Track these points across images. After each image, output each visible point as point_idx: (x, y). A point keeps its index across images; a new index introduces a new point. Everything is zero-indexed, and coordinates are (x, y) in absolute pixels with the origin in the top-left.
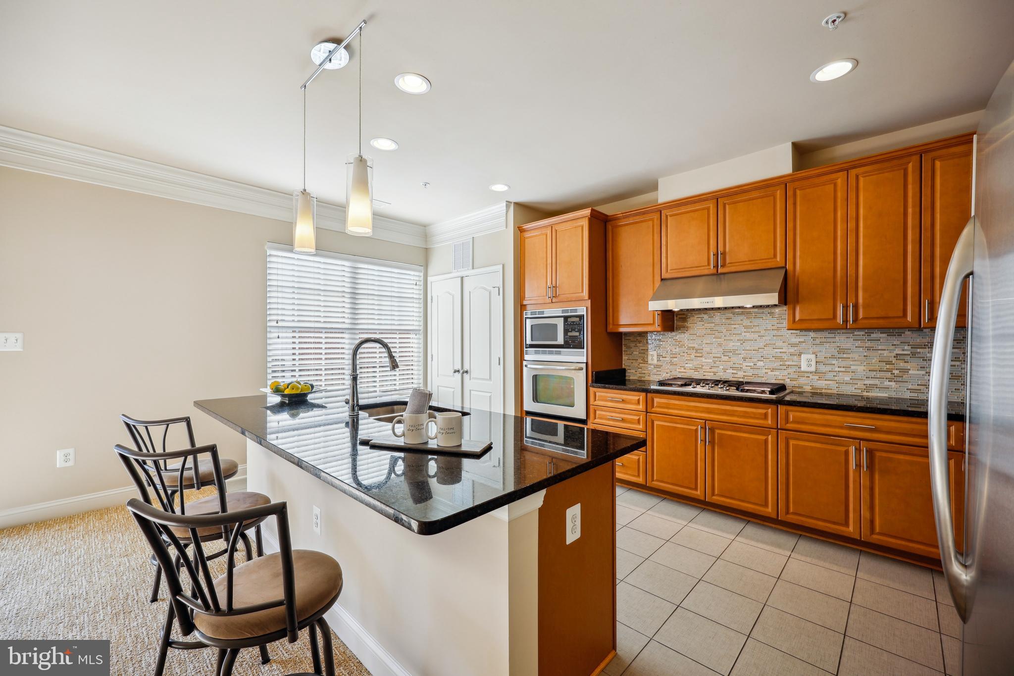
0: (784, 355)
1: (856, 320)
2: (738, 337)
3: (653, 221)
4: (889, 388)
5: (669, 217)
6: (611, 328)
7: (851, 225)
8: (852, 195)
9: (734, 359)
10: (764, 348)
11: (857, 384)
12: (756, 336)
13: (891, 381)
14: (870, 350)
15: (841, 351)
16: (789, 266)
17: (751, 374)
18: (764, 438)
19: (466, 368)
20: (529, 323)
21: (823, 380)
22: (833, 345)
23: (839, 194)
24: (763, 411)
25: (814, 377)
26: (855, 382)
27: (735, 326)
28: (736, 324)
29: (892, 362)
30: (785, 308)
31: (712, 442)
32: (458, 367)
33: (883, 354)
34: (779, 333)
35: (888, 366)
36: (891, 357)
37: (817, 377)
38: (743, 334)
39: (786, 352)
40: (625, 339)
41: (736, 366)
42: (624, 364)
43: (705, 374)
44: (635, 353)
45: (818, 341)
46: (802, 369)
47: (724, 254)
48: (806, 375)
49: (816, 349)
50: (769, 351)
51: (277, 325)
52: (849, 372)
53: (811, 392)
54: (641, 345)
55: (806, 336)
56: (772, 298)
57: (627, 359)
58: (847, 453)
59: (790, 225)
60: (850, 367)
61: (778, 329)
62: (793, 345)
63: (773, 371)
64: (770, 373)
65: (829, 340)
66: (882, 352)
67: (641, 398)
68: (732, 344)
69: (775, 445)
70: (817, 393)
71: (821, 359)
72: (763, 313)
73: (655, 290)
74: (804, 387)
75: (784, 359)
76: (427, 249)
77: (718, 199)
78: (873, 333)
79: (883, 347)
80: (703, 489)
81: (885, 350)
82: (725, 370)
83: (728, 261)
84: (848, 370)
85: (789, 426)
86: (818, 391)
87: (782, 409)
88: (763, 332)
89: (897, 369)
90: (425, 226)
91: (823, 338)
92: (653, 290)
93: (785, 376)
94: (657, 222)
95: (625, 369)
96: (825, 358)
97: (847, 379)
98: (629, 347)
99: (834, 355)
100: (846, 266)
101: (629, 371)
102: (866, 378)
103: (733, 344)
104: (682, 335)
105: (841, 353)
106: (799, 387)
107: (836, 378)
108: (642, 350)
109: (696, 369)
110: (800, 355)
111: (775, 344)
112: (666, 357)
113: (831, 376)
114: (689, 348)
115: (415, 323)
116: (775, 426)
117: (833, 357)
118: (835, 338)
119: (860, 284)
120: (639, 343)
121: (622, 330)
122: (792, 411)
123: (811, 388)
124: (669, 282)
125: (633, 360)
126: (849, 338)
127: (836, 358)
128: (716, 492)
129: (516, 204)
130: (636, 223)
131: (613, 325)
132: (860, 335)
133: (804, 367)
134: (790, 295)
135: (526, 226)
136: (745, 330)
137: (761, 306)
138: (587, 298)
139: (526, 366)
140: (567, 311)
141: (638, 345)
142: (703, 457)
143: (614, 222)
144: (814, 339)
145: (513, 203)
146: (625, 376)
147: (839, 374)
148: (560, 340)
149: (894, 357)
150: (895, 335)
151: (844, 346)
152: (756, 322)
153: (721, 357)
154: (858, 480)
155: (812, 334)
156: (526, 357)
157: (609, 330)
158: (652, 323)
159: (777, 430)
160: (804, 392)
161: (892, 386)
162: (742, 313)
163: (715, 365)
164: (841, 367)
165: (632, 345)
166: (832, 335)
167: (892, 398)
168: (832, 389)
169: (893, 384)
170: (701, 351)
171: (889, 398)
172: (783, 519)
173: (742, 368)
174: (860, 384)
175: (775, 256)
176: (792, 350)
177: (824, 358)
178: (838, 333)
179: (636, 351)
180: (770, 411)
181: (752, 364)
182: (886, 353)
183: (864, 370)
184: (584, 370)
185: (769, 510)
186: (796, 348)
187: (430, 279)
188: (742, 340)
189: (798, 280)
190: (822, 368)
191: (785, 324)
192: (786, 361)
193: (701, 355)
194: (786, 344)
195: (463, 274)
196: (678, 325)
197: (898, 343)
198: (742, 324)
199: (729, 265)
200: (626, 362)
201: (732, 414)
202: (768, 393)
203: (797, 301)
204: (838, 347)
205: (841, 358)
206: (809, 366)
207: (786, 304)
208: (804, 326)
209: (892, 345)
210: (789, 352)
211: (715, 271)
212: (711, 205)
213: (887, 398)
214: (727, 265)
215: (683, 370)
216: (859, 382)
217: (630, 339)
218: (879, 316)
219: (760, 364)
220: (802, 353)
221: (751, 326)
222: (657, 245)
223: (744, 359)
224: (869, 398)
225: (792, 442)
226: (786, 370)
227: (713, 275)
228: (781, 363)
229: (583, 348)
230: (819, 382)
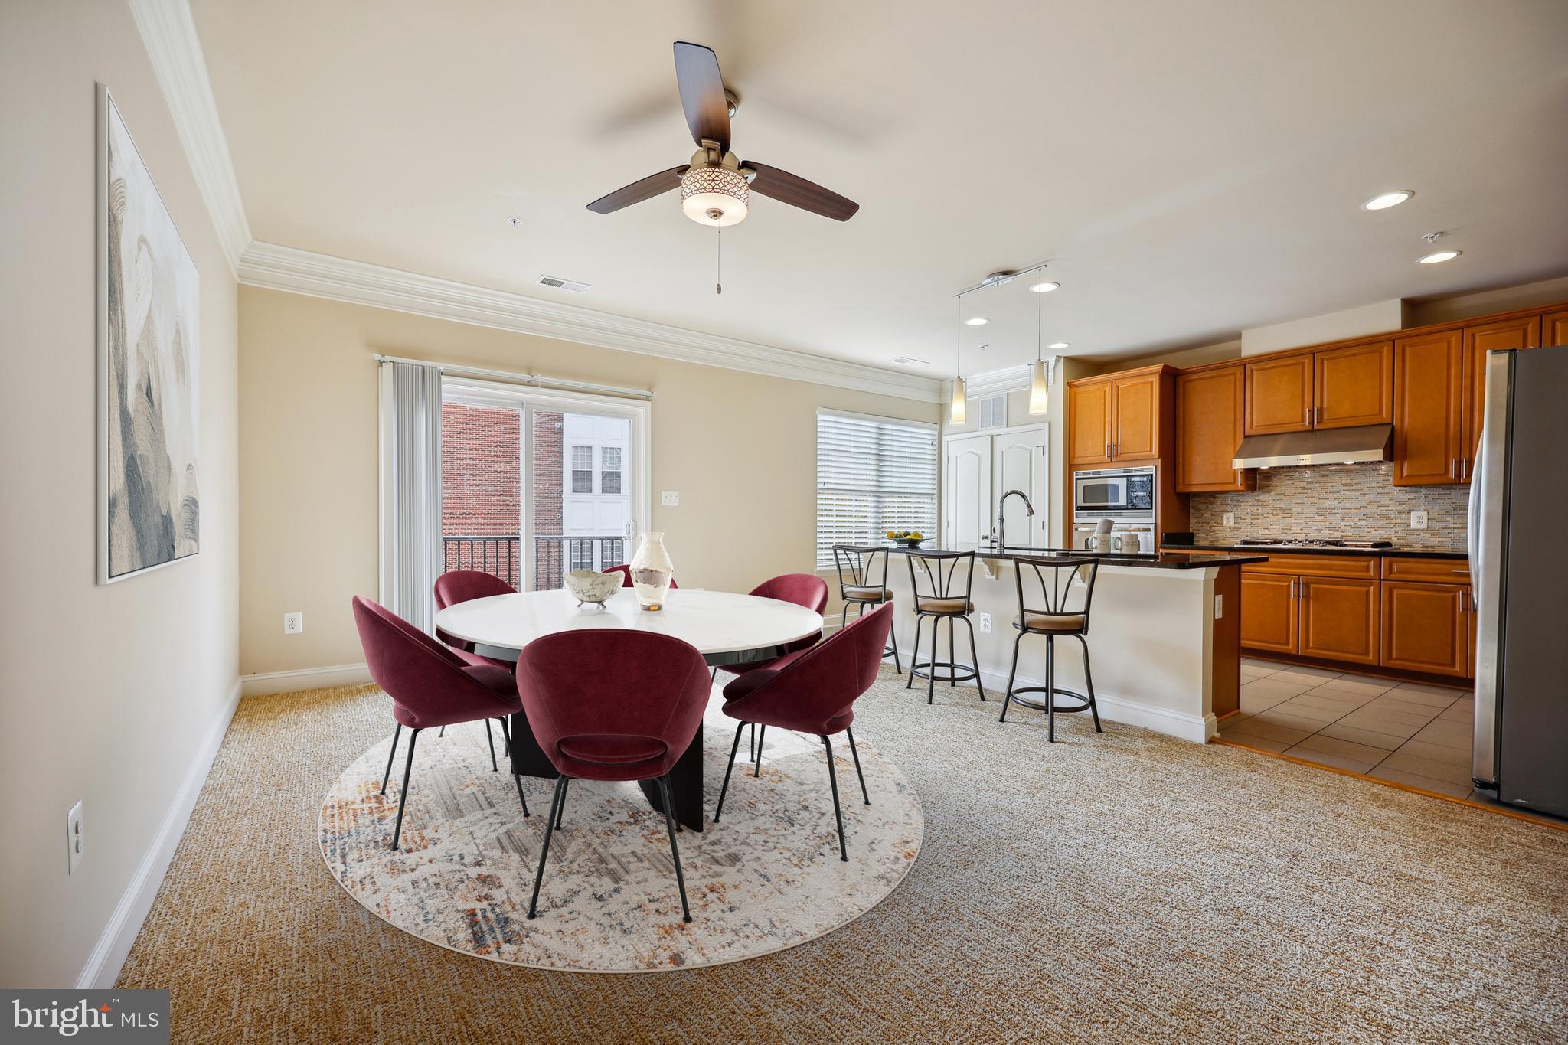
0: (1390, 513)
2: (1335, 496)
3: (1235, 376)
5: (1254, 372)
6: (1181, 488)
7: (1466, 382)
8: (1467, 354)
9: (1331, 518)
10: (1367, 507)
12: (1357, 494)
16: (1397, 422)
18: (1365, 589)
20: (1082, 484)
21: (1435, 537)
22: (1450, 501)
23: (1453, 352)
24: (1365, 564)
25: (1425, 535)
27: (1331, 484)
28: (1333, 482)
30: (1392, 464)
31: (1307, 597)
34: (1386, 491)
37: (1430, 535)
38: (1342, 492)
39: (1392, 510)
40: (1194, 501)
41: (1333, 525)
42: (1192, 528)
44: (1206, 515)
45: (1430, 498)
46: (1412, 527)
47: (1321, 410)
48: (1418, 533)
49: (1428, 506)
50: (1373, 509)
51: (824, 487)
53: (1422, 550)
54: (1214, 506)
55: (1416, 492)
56: (1377, 455)
57: (1196, 522)
58: (1454, 599)
59: (1398, 382)
61: (1384, 486)
62: (1401, 503)
63: (1378, 530)
64: (1374, 532)
65: (1444, 496)
68: (1328, 503)
69: (1378, 594)
71: (1434, 515)
72: (1366, 470)
73: (1237, 449)
74: (1413, 545)
75: (1390, 517)
76: (941, 405)
77: (1314, 354)
80: (1296, 643)
82: (1319, 530)
83: (1325, 417)
85: (1393, 576)
86: (1430, 549)
87: (1386, 560)
88: (1365, 490)
91: (1436, 494)
92: (1235, 448)
93: (1391, 533)
94: (1240, 377)
95: (1192, 534)
96: (1437, 514)
98: (1199, 509)
99: (1450, 512)
101: (1198, 535)
103: (1330, 503)
104: (1267, 495)
105: (1456, 510)
106: (1408, 546)
107: (1450, 535)
108: (1215, 511)
109: (1283, 531)
110: (1409, 513)
111: (1380, 502)
112: (1245, 519)
113: (1445, 533)
114: (1275, 508)
115: (928, 485)
116: (1377, 578)
117: (1447, 513)
118: (1450, 494)
120: (1212, 503)
121: (1194, 489)
122: (1396, 562)
123: (1421, 546)
124: (1253, 440)
125: (1203, 523)
127: (1451, 515)
128: (1311, 645)
129: (1067, 358)
130: (1214, 377)
131: (1183, 484)
133: (1414, 525)
134: (1397, 451)
135: (1077, 382)
136: (1345, 488)
137: (1364, 463)
138: (1157, 456)
139: (1076, 529)
140: (1131, 471)
141: (1211, 506)
142: (1296, 612)
143: (1186, 376)
144: (1426, 496)
145: (1062, 358)
146: (1193, 541)
147: (1454, 531)
148: (1122, 501)
151: (1460, 502)
152: (1357, 480)
153: (1315, 517)
154: (1465, 622)
155: (1424, 491)
156: (1076, 520)
157: (1178, 491)
158: (1232, 481)
159: (1379, 581)
162: (1341, 471)
163: (1307, 526)
164: (1456, 524)
165: (1202, 505)
166: (1447, 491)
168: (1446, 547)
170: (1289, 511)
172: (1386, 665)
173: (1340, 528)
175: (1381, 412)
176: (1400, 508)
178: (1452, 489)
179: (1208, 514)
180: (1372, 563)
181: (1352, 524)
184: (1153, 533)
185: (1371, 658)
186: (1404, 506)
187: (945, 438)
188: (1341, 498)
189: (1406, 437)
190: (1436, 525)
191: (1392, 480)
192: (1392, 519)
193: (1289, 515)
194: (1392, 502)
195: (995, 432)
196: (1263, 485)
198: (1341, 482)
199: (1327, 421)
200: (1193, 525)
201: (1330, 568)
202: (1370, 547)
203: (1405, 456)
206: (1420, 523)
207: (1392, 460)
208: (1413, 481)
210: (1396, 510)
211: (1310, 428)
212: (1307, 361)
214: (1325, 421)
215: (1266, 532)
217: (1199, 500)
219: (1363, 523)
220: (1412, 510)
221: (1352, 484)
222: (1240, 401)
225: (1395, 592)
226: (1393, 527)
227: (1308, 431)
228: (1387, 521)
229: (1151, 509)
230: (1431, 539)
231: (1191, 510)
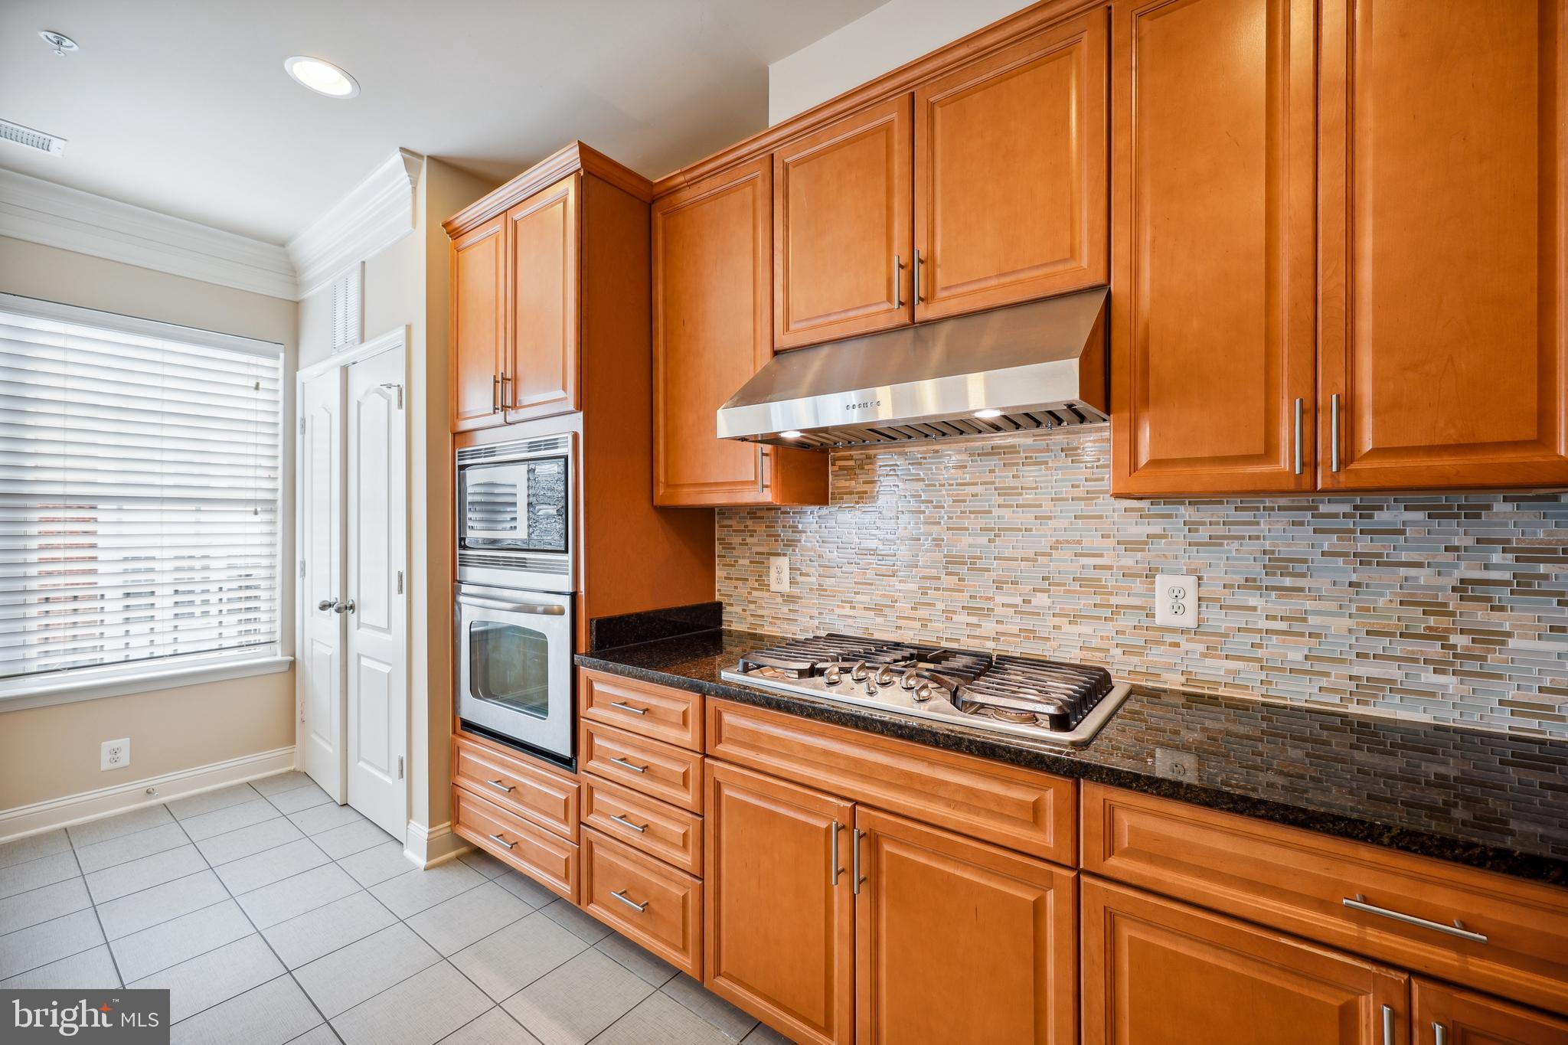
0: (1104, 575)
1: (1348, 455)
2: (982, 522)
3: (754, 187)
4: (1433, 694)
5: (790, 168)
6: (663, 495)
9: (974, 583)
10: (1050, 555)
11: (1327, 674)
12: (1026, 518)
13: (1443, 672)
14: (1369, 563)
15: (1277, 564)
16: (1119, 285)
17: (1015, 629)
18: (1030, 895)
19: (352, 596)
21: (1219, 657)
22: (1255, 546)
24: (1029, 797)
25: (1192, 647)
26: (1319, 667)
28: (976, 484)
29: (1445, 605)
30: (1106, 422)
31: (871, 882)
32: (335, 595)
33: (1417, 578)
34: (1092, 509)
35: (1432, 621)
36: (1443, 589)
37: (1202, 648)
38: (996, 512)
39: (1110, 568)
40: (721, 526)
42: (719, 590)
43: (901, 623)
44: (741, 562)
45: (1203, 534)
46: (1159, 620)
47: (929, 261)
48: (1169, 638)
49: (1201, 558)
50: (1064, 563)
52: (1302, 634)
53: (1184, 694)
54: (754, 540)
55: (1170, 516)
57: (726, 578)
60: (1305, 620)
61: (1088, 497)
62: (1131, 546)
63: (1076, 623)
64: (1067, 628)
65: (1236, 530)
66: (1412, 572)
67: (690, 707)
68: (967, 540)
69: (1070, 930)
70: (1202, 696)
71: (1214, 589)
72: (1048, 450)
74: (1165, 676)
75: (1105, 587)
76: (297, 303)
77: (913, 89)
78: (1380, 508)
79: (1415, 557)
80: (847, 1035)
81: (1419, 565)
82: (949, 613)
83: (941, 283)
84: (1297, 627)
85: (1116, 864)
86: (1206, 691)
87: (1093, 795)
88: (1047, 507)
89: (1462, 631)
90: (283, 245)
91: (1218, 523)
93: (1108, 638)
94: (763, 188)
95: (719, 605)
96: (1225, 587)
97: (1296, 656)
98: (729, 547)
99: (1255, 580)
100: (1311, 262)
101: (728, 609)
102: (1358, 655)
103: (970, 540)
104: (847, 516)
105: (1274, 574)
106: (1149, 675)
107: (1260, 653)
108: (757, 553)
110: (1150, 575)
111: (1079, 542)
112: (808, 575)
113: (1246, 644)
114: (863, 551)
116: (1067, 858)
117: (1250, 584)
118: (1258, 524)
119: (1365, 325)
120: (751, 536)
121: (685, 500)
122: (1128, 808)
123: (1183, 679)
124: (793, 359)
125: (737, 579)
126: (1302, 524)
127: (1260, 588)
129: (430, 159)
130: (717, 196)
131: (668, 485)
132: (1335, 516)
133: (1163, 616)
134: (1122, 378)
136: (1001, 500)
138: (573, 405)
139: (469, 598)
141: (749, 540)
142: (846, 926)
143: (667, 200)
144: (1192, 526)
145: (425, 159)
146: (720, 622)
147: (1270, 639)
148: (523, 528)
149: (1454, 589)
150: (1456, 516)
151: (1284, 550)
153: (939, 578)
155: (1186, 512)
157: (657, 502)
159: (1073, 874)
160: (1165, 691)
161: (1446, 687)
164: (1274, 618)
165: (736, 540)
166: (1247, 516)
167: (1446, 729)
168: (1247, 687)
169: (1449, 681)
171: (1437, 728)
173: (992, 610)
174: (1337, 677)
175: (1076, 250)
176: (1128, 561)
177: (1221, 588)
178: (1265, 508)
179: (744, 557)
181: (1018, 600)
182: (1423, 576)
183: (1350, 631)
184: (569, 615)
186: (1139, 554)
187: (300, 374)
188: (992, 529)
189: (1147, 327)
190: (1218, 619)
191: (1110, 480)
192: (1111, 593)
193: (890, 570)
194: (1111, 542)
195: (347, 357)
196: (838, 488)
197: (1470, 541)
198: (993, 483)
199: (945, 294)
201: (930, 790)
202: (1047, 724)
203: (1143, 400)
204: (1265, 552)
205: (1274, 588)
206: (1178, 610)
207: (1106, 409)
208: (1168, 479)
209: (1447, 549)
210: (1120, 568)
211: (906, 320)
212: (898, 113)
213: (1431, 731)
214: (940, 294)
215: (847, 611)
216: (1335, 670)
217: (731, 526)
218: (1438, 441)
219: (1041, 600)
220: (1157, 570)
221: (1017, 488)
222: (763, 255)
223: (999, 585)
224: (1367, 725)
225: (1126, 929)
226: (1111, 620)
227: (901, 328)
228: (1098, 599)
229: (566, 551)
230: (1208, 661)
231: (718, 548)
